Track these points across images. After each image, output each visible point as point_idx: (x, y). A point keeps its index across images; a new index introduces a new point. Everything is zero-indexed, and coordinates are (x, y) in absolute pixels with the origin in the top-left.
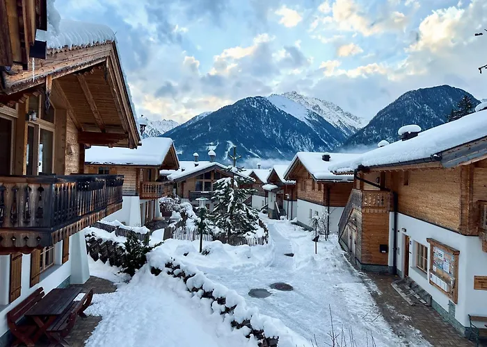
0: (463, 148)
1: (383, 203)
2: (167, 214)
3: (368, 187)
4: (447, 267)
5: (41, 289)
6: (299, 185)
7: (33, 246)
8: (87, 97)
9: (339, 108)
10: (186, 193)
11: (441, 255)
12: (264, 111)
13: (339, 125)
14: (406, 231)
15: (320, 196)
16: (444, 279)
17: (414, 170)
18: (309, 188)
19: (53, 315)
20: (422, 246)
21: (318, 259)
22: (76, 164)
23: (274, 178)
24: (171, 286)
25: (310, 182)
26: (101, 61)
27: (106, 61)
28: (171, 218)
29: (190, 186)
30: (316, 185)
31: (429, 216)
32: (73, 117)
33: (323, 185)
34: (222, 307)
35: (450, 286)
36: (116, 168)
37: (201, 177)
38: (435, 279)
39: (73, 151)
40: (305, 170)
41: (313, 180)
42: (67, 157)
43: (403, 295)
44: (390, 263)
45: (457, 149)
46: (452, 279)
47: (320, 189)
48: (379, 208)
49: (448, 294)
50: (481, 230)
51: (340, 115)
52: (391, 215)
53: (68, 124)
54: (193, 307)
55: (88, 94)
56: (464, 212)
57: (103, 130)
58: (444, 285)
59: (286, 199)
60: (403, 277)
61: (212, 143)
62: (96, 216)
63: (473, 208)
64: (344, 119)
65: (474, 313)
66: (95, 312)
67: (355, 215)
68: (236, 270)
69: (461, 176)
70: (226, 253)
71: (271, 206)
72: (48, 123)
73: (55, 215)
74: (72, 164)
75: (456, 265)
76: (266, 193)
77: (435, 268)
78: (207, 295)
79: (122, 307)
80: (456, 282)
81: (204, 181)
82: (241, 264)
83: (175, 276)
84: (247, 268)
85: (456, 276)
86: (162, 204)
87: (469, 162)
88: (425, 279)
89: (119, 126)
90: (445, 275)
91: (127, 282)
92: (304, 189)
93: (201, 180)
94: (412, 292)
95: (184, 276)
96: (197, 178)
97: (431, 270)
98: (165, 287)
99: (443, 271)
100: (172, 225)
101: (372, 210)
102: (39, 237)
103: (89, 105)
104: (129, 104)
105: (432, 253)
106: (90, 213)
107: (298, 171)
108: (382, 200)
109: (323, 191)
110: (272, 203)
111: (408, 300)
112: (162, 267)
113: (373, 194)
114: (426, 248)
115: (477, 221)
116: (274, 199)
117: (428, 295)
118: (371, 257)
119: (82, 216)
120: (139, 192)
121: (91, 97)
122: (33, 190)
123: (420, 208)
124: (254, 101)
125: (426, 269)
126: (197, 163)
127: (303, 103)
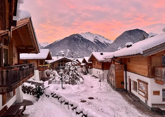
0: (149, 50)
1: (121, 68)
2: (48, 75)
3: (116, 63)
4: (144, 89)
5: (6, 106)
6: (93, 63)
7: (5, 92)
8: (20, 36)
9: (104, 37)
10: (54, 68)
11: (142, 85)
12: (79, 38)
13: (104, 43)
14: (129, 77)
15: (100, 67)
16: (143, 92)
17: (132, 57)
18: (96, 64)
19: (12, 115)
20: (135, 82)
21: (101, 88)
22: (17, 60)
23: (84, 61)
24: (53, 101)
25: (97, 62)
26: (26, 24)
27: (27, 24)
28: (50, 77)
29: (56, 65)
30: (99, 63)
31: (137, 72)
32: (15, 44)
33: (101, 63)
34: (72, 107)
35: (145, 94)
36: (30, 60)
37: (60, 62)
38: (140, 92)
39: (16, 56)
40: (95, 58)
41: (98, 61)
42: (13, 58)
43: (130, 98)
44: (125, 88)
45: (147, 50)
46: (146, 92)
47: (100, 64)
48: (120, 70)
49: (145, 97)
50: (154, 76)
51: (104, 39)
52: (124, 72)
53: (13, 46)
54: (62, 108)
55: (21, 35)
56: (149, 70)
57: (26, 48)
58: (143, 94)
59: (89, 68)
60: (129, 92)
61: (62, 50)
62: (26, 79)
63: (152, 69)
64: (106, 41)
65: (154, 103)
66: (27, 113)
67: (113, 73)
68: (75, 94)
69: (147, 59)
70: (71, 88)
71: (84, 71)
72: (6, 46)
73: (13, 80)
74: (15, 60)
75: (147, 88)
76: (82, 66)
77: (140, 89)
78: (67, 103)
79: (37, 110)
80: (147, 93)
81: (61, 63)
82: (76, 91)
83: (54, 98)
84: (79, 93)
85: (147, 91)
86: (46, 72)
87: (151, 55)
88: (137, 93)
89: (32, 46)
90: (143, 91)
91: (37, 100)
92: (95, 65)
93: (60, 63)
94: (133, 97)
95: (58, 97)
96: (58, 62)
97: (139, 89)
98: (51, 101)
99: (143, 90)
100: (51, 79)
101: (118, 71)
102: (7, 89)
103: (21, 39)
104: (35, 38)
105: (139, 84)
106: (24, 78)
107: (93, 59)
108: (121, 67)
109: (101, 65)
110: (84, 69)
111: (132, 100)
112: (49, 94)
113: (118, 65)
114: (137, 83)
115: (153, 73)
116: (85, 68)
117: (138, 98)
118: (119, 86)
119: (22, 79)
120: (38, 68)
121: (22, 37)
122: (4, 72)
123: (134, 70)
124: (76, 35)
125: (137, 89)
126: (58, 57)
127: (92, 36)
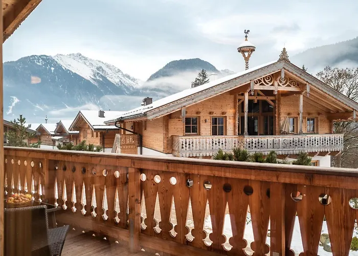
3: (127, 133)
6: (82, 134)
9: (119, 71)
12: (50, 68)
13: (120, 84)
18: (89, 136)
25: (89, 132)
30: (95, 133)
40: (86, 122)
41: (92, 129)
47: (97, 136)
48: (131, 144)
51: (120, 76)
52: (139, 148)
56: (165, 141)
64: (124, 79)
76: (54, 143)
92: (85, 136)
101: (127, 147)
107: (80, 123)
108: (133, 140)
109: (99, 138)
113: (127, 136)
115: (171, 146)
123: (151, 143)
124: (39, 59)
127: (88, 64)
